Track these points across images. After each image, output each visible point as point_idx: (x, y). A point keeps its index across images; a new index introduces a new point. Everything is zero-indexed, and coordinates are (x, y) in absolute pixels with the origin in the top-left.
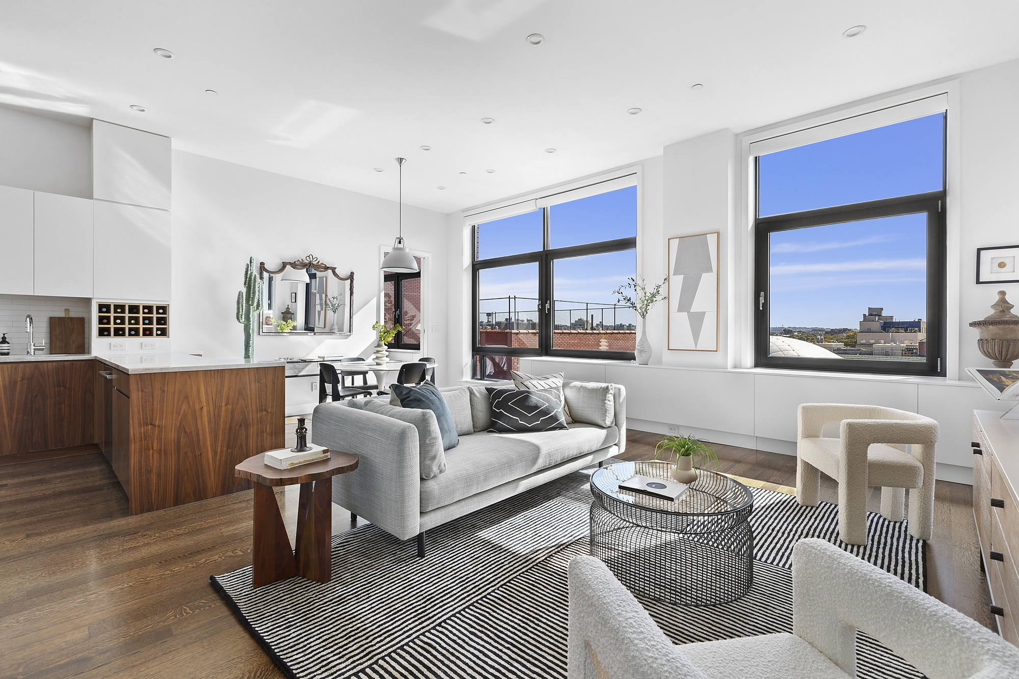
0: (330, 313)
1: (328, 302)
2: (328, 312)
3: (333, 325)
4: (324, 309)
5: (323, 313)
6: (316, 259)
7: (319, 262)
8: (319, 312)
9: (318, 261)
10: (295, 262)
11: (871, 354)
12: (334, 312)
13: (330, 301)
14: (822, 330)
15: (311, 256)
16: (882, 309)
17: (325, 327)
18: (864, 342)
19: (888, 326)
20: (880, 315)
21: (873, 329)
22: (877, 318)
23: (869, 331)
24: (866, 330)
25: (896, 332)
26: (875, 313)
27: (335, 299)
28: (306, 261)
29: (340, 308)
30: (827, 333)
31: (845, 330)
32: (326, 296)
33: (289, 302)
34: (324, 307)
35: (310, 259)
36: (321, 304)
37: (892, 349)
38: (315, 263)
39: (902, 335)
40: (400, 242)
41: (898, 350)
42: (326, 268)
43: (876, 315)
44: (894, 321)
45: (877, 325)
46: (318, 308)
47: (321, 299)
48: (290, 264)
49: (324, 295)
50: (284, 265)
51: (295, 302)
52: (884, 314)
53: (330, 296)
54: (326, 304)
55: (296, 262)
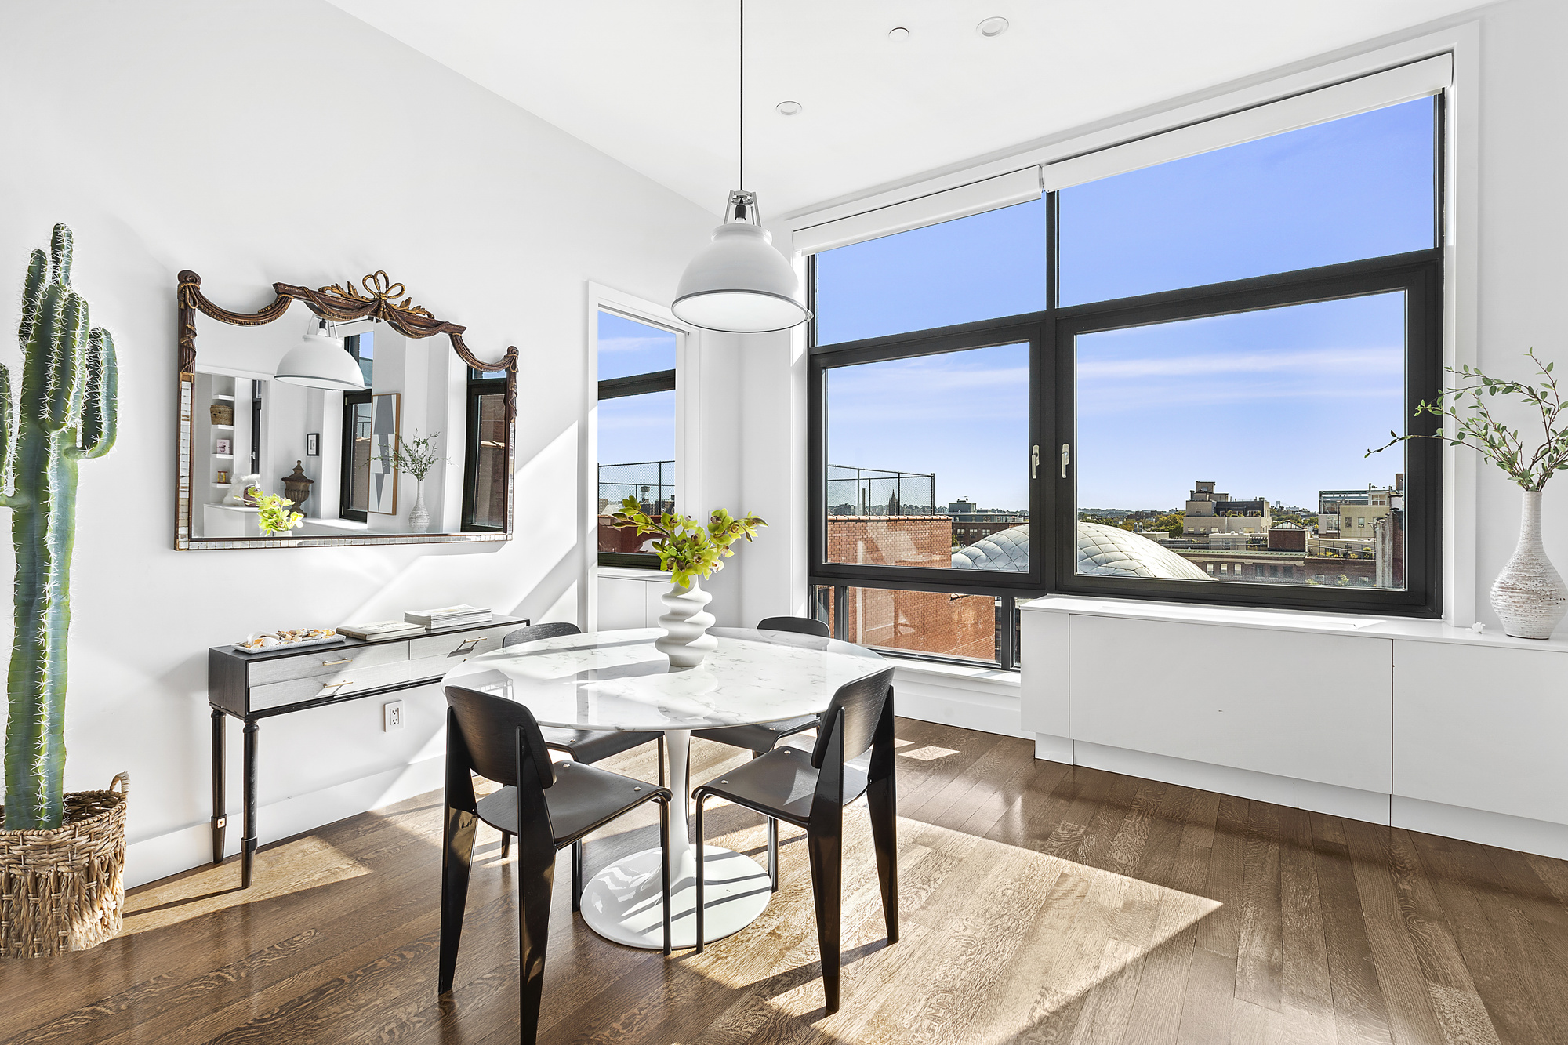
0: (407, 480)
1: (403, 453)
2: (403, 477)
3: (416, 508)
4: (392, 470)
5: (388, 479)
6: (398, 289)
7: (408, 301)
8: (380, 479)
9: (404, 298)
10: (322, 290)
11: (1207, 548)
12: (420, 477)
13: (408, 451)
14: (1121, 513)
15: (380, 277)
16: (1214, 483)
17: (394, 512)
18: (1190, 530)
19: (1224, 507)
20: (1211, 493)
21: (1203, 512)
22: (1208, 496)
23: (1198, 515)
24: (1195, 513)
25: (1233, 516)
26: (1203, 490)
27: (422, 446)
28: (362, 292)
29: (433, 470)
30: (1130, 517)
31: (1153, 513)
32: (398, 438)
33: (301, 456)
34: (392, 464)
35: (378, 286)
36: (385, 459)
37: (1235, 539)
38: (396, 302)
39: (1241, 521)
40: (740, 212)
41: (1241, 540)
42: (433, 326)
43: (1206, 492)
44: (1229, 500)
45: (1208, 506)
46: (376, 467)
47: (384, 445)
48: (305, 294)
49: (391, 438)
50: (282, 295)
51: (318, 454)
52: (1217, 490)
53: (407, 438)
54: (397, 457)
55: (328, 292)
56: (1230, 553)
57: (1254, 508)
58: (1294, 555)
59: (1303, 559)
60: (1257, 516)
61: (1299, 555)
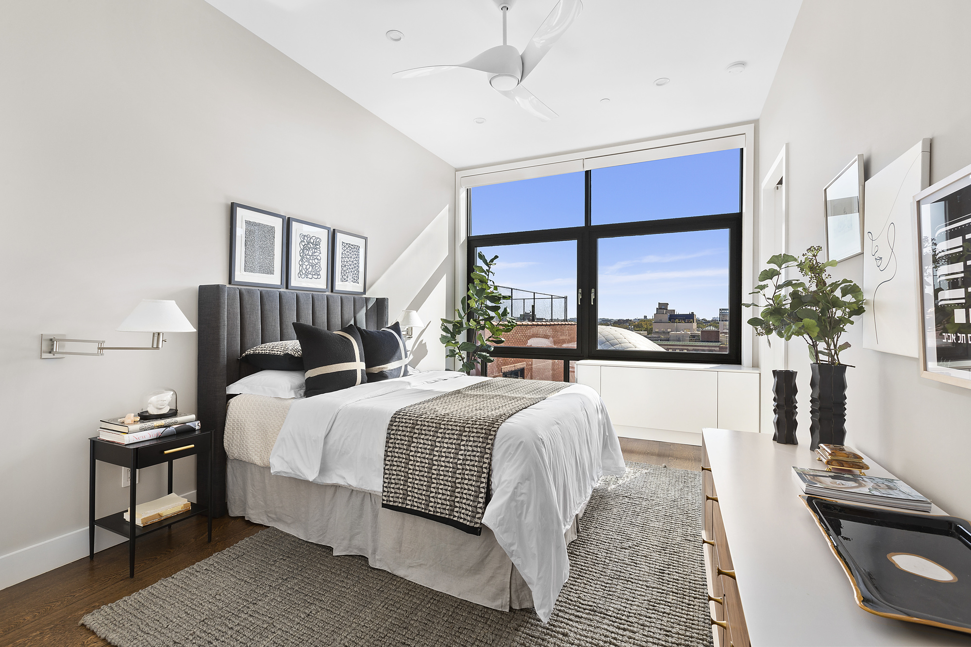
11: (668, 340)
16: (667, 304)
18: (657, 330)
19: (674, 318)
20: (667, 309)
21: (663, 320)
22: (665, 311)
23: (661, 322)
24: (659, 321)
25: (679, 322)
26: (662, 307)
37: (683, 335)
39: (683, 325)
41: (687, 337)
43: (664, 309)
44: (676, 314)
45: (666, 317)
52: (669, 308)
56: (681, 343)
57: (690, 318)
58: (714, 344)
59: (719, 346)
60: (691, 322)
61: (716, 344)
